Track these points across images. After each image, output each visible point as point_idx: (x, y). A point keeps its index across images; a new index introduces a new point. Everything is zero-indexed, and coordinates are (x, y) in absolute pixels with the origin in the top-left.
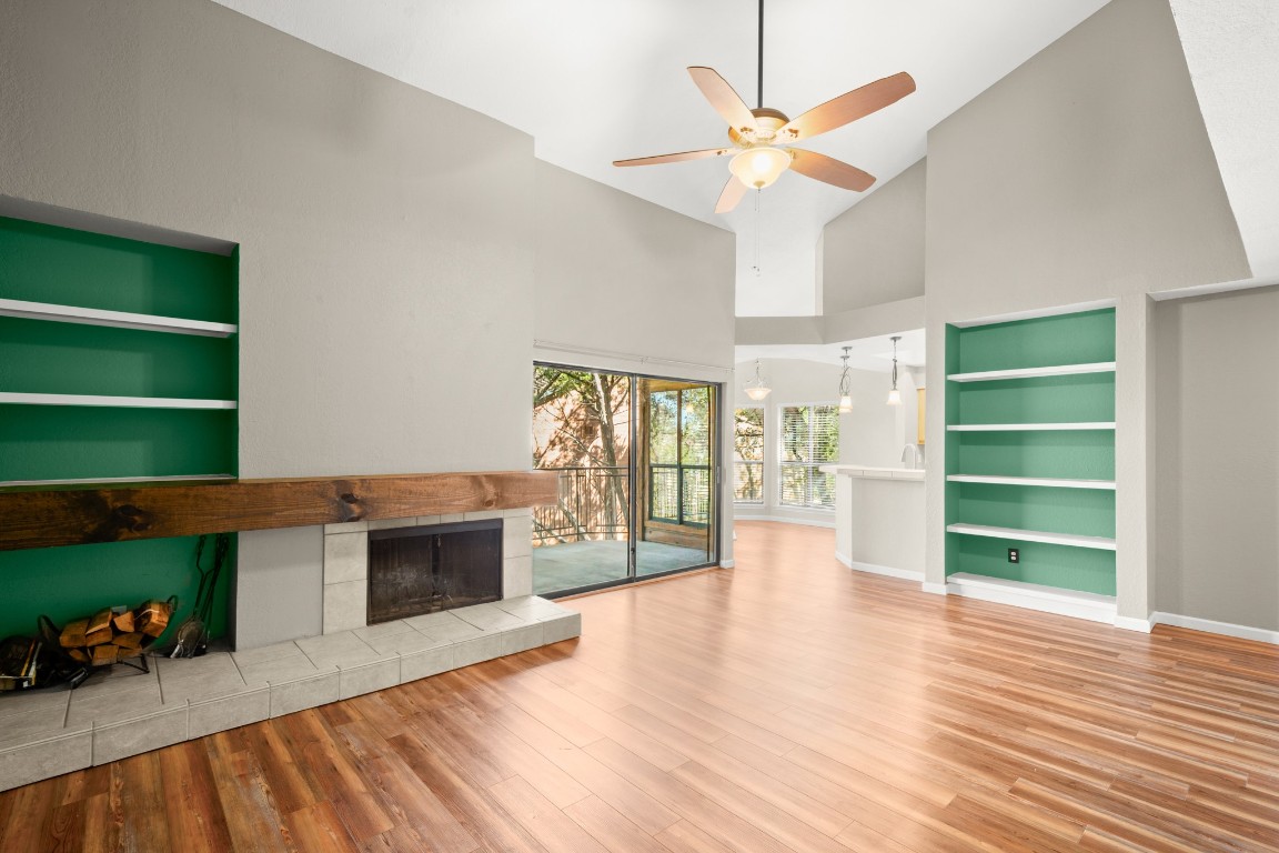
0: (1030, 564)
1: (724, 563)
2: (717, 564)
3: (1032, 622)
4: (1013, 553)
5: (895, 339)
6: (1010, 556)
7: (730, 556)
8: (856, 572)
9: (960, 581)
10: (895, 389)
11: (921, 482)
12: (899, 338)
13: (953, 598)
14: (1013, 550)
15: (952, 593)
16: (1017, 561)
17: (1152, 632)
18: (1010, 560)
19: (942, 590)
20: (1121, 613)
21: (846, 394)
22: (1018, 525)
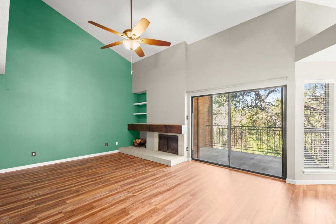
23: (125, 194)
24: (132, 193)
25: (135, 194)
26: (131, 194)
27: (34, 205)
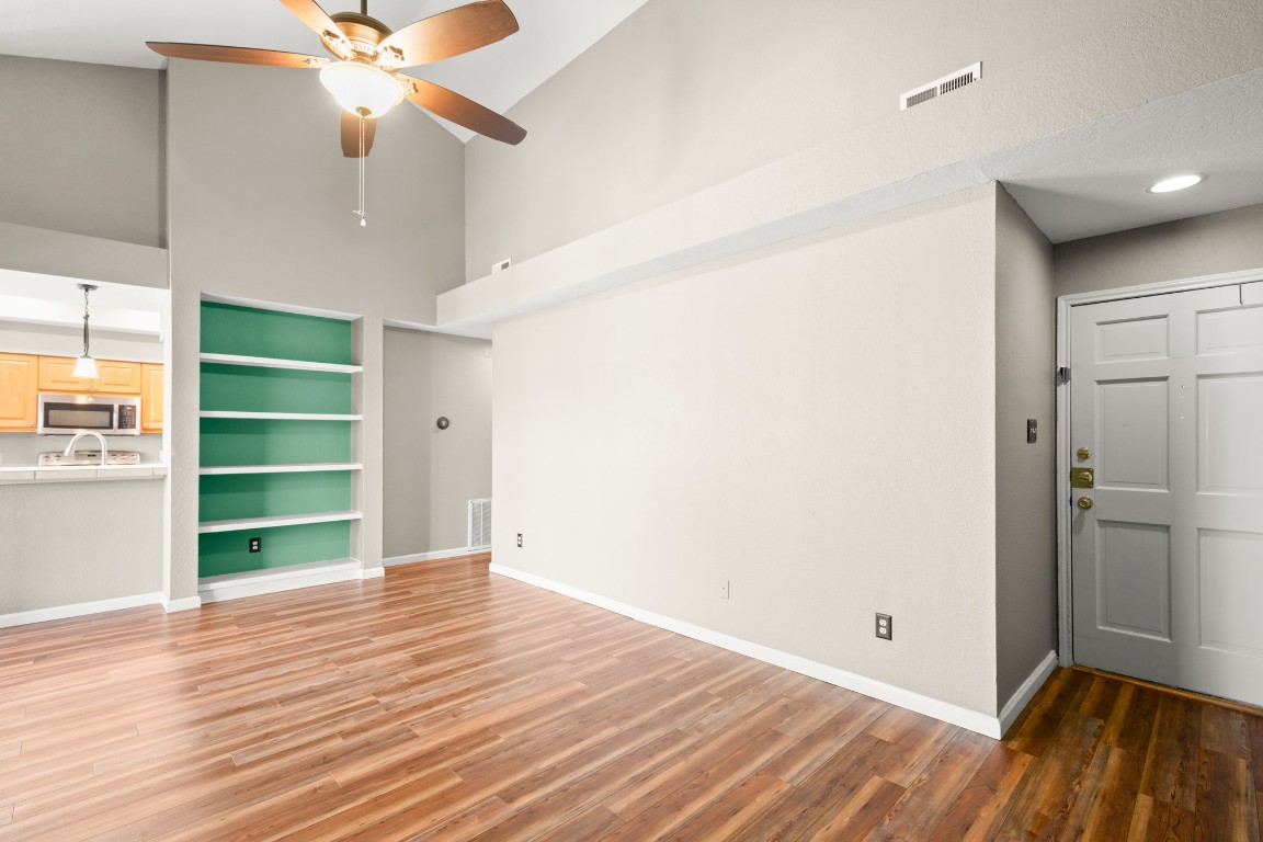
3: (318, 597)
4: (255, 543)
5: (87, 288)
6: (251, 546)
12: (94, 288)
13: (209, 606)
14: (254, 540)
15: (206, 602)
16: (258, 550)
17: (386, 574)
18: (252, 551)
20: (366, 566)
23: (404, 701)
24: (378, 702)
25: (373, 698)
26: (383, 700)
27: (669, 679)
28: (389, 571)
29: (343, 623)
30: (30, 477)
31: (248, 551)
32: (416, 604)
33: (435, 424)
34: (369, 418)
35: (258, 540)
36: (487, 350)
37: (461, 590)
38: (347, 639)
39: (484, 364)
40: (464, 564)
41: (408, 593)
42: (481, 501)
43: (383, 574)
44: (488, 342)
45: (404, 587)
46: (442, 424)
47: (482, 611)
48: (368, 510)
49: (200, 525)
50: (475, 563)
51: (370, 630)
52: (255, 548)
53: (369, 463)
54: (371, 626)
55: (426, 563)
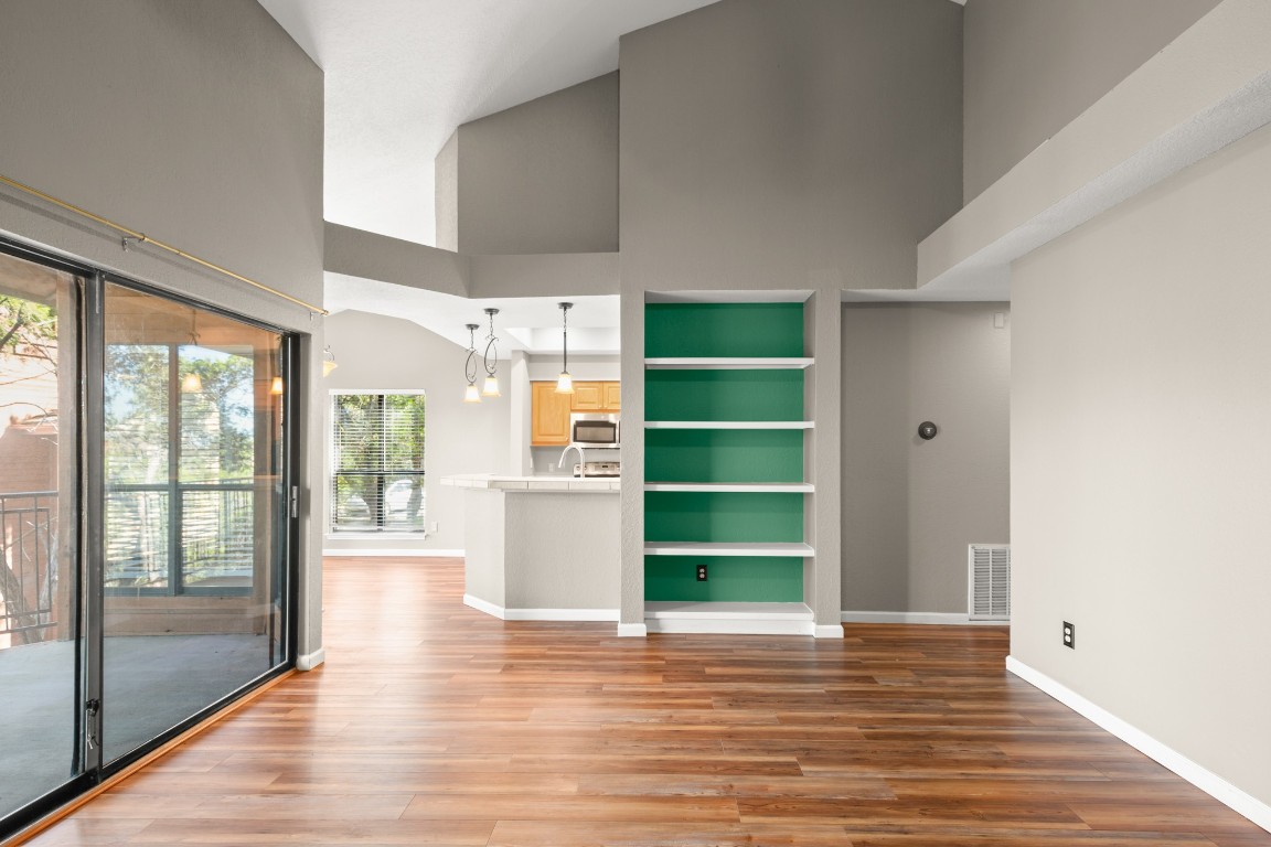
0: (718, 582)
1: (306, 661)
2: (292, 663)
4: (702, 570)
5: (565, 306)
6: (699, 573)
7: (317, 644)
8: (511, 625)
9: (660, 615)
10: (565, 372)
11: (616, 494)
13: (654, 638)
14: (701, 568)
15: (651, 631)
16: (705, 579)
17: (845, 636)
18: (699, 579)
19: (639, 630)
20: (820, 621)
21: (491, 375)
22: (705, 538)
28: (850, 629)
29: (772, 715)
30: (524, 487)
31: (695, 579)
32: (881, 709)
33: (915, 431)
34: (822, 425)
35: (704, 567)
36: (1000, 319)
37: (956, 698)
38: (770, 752)
39: (996, 340)
40: (961, 643)
41: (870, 680)
42: (990, 547)
43: (842, 636)
44: (1004, 306)
45: (866, 667)
46: (927, 432)
47: (994, 765)
48: (820, 547)
49: (646, 546)
50: (980, 643)
51: (804, 743)
52: (702, 576)
53: (821, 485)
54: (808, 735)
55: (903, 627)
